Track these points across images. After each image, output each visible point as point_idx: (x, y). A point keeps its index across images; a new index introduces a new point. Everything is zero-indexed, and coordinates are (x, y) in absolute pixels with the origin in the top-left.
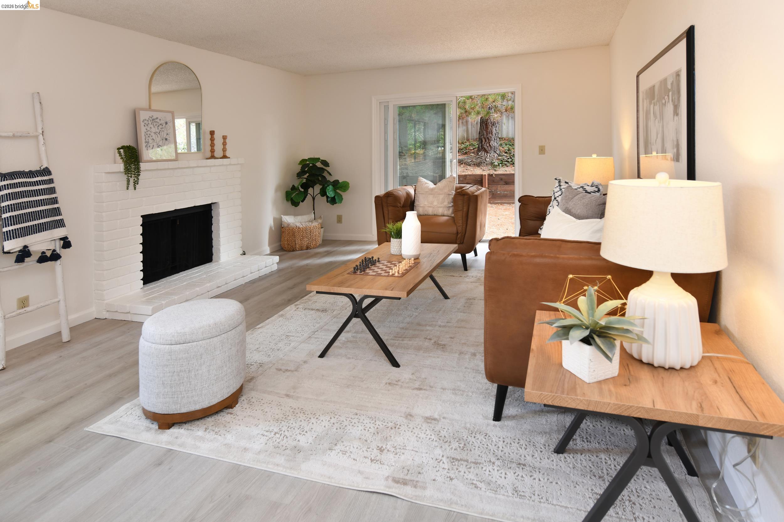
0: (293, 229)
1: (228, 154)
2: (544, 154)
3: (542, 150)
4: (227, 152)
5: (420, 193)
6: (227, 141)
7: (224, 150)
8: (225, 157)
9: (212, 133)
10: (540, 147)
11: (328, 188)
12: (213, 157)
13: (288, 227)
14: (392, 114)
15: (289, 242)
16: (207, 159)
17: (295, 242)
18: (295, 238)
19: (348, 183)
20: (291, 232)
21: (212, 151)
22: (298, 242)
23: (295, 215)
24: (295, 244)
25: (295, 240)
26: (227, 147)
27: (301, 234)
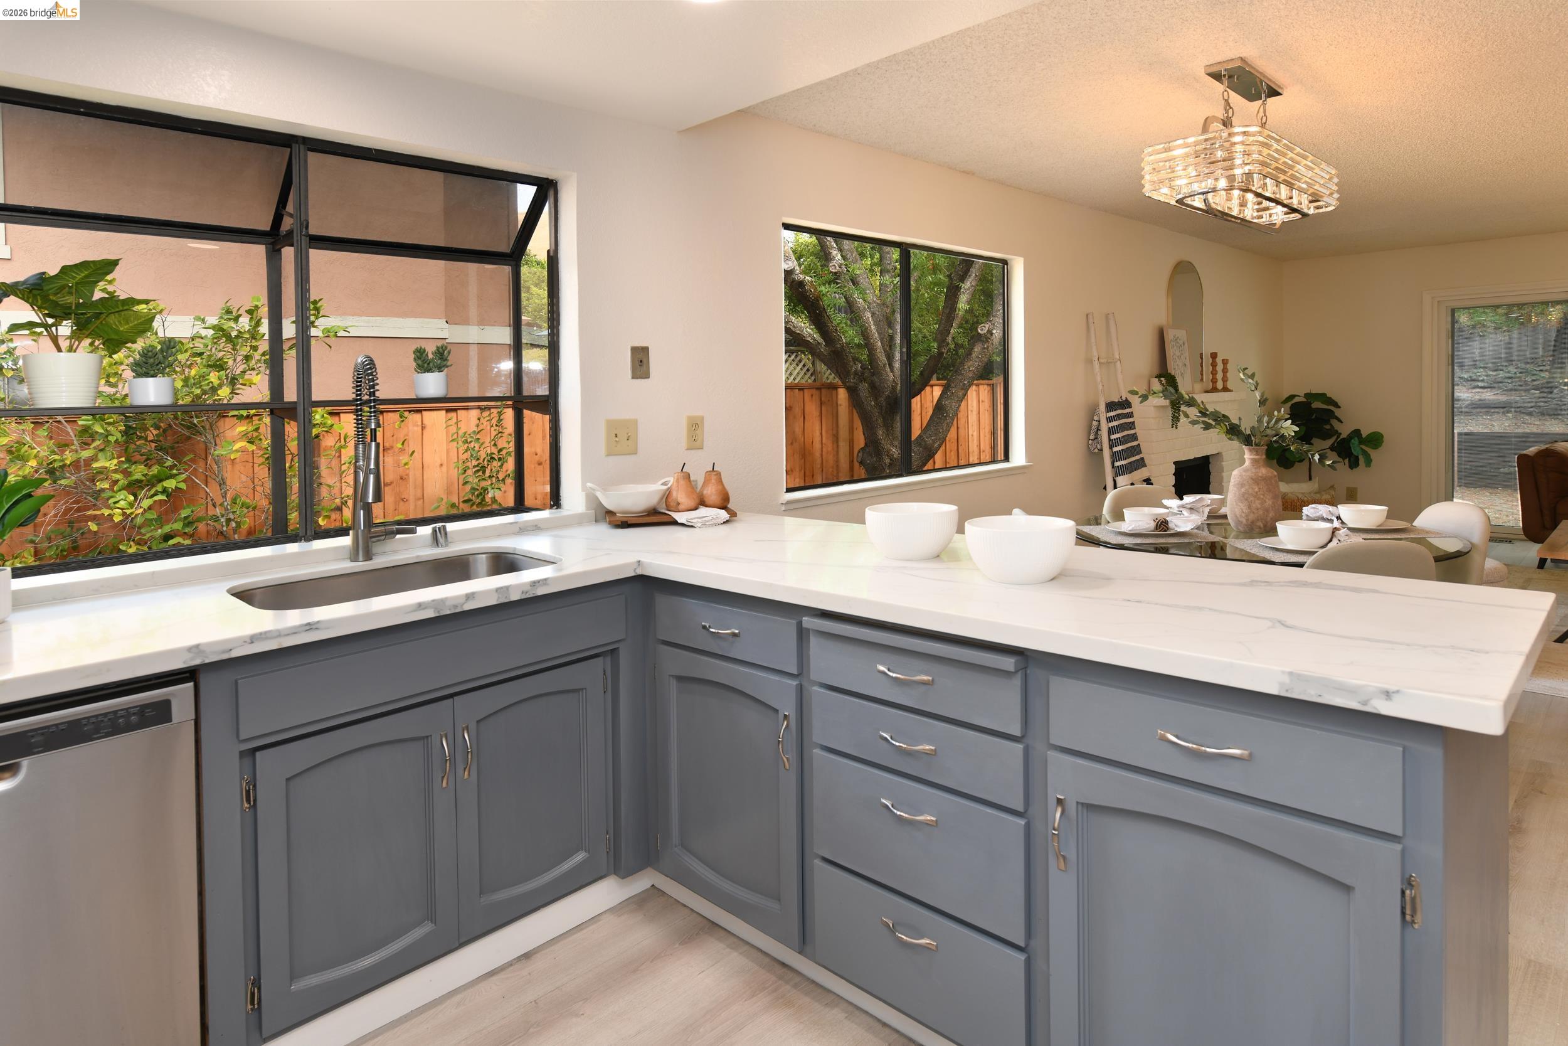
1: (1229, 385)
4: (1228, 382)
6: (1229, 366)
7: (1225, 380)
8: (1225, 389)
9: (1214, 356)
11: (1353, 441)
12: (1214, 390)
16: (1206, 392)
19: (1382, 434)
21: (1214, 381)
23: (1287, 481)
26: (1228, 375)
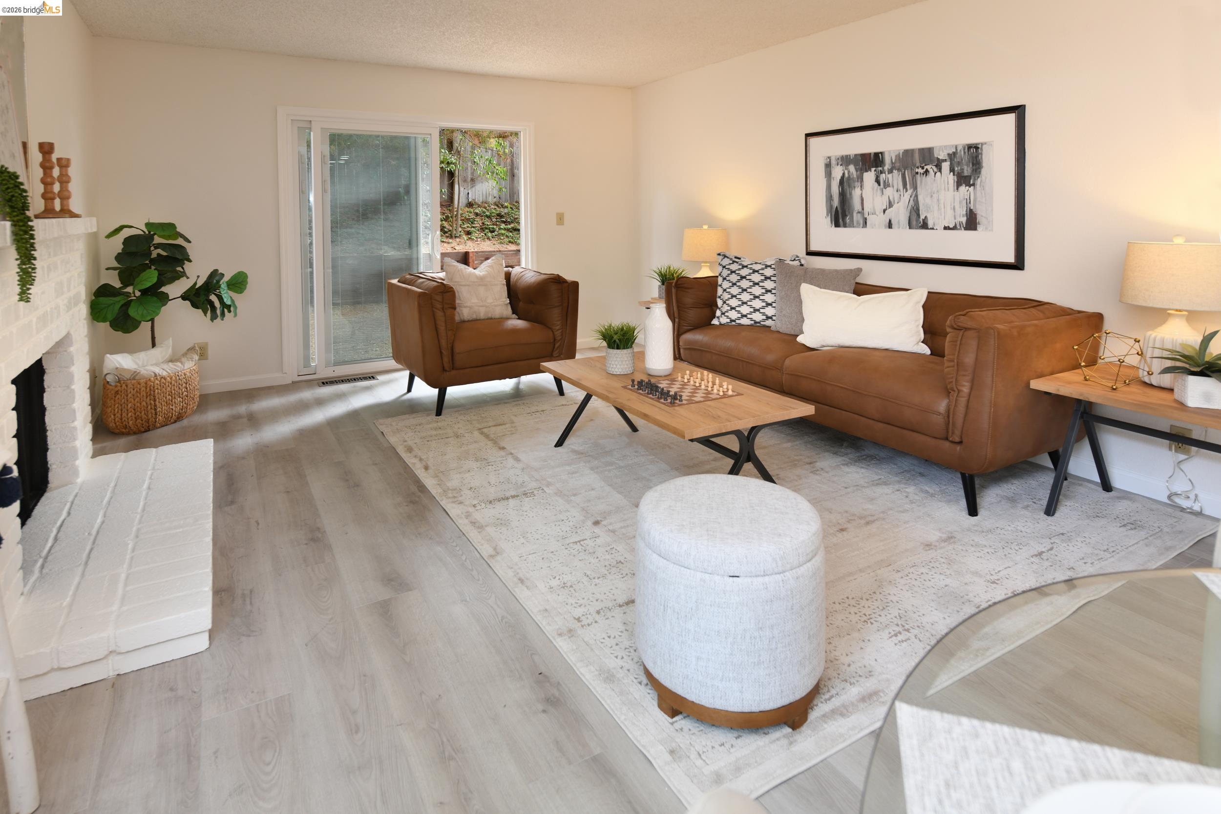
0: (149, 382)
2: (563, 224)
3: (560, 219)
5: (461, 285)
10: (558, 214)
11: (222, 286)
13: (134, 379)
14: (319, 148)
15: (138, 413)
17: (155, 410)
18: (155, 401)
19: (247, 274)
20: (143, 389)
22: (162, 408)
23: (130, 350)
24: (156, 414)
25: (155, 405)
27: (169, 389)
